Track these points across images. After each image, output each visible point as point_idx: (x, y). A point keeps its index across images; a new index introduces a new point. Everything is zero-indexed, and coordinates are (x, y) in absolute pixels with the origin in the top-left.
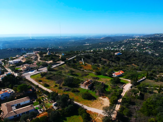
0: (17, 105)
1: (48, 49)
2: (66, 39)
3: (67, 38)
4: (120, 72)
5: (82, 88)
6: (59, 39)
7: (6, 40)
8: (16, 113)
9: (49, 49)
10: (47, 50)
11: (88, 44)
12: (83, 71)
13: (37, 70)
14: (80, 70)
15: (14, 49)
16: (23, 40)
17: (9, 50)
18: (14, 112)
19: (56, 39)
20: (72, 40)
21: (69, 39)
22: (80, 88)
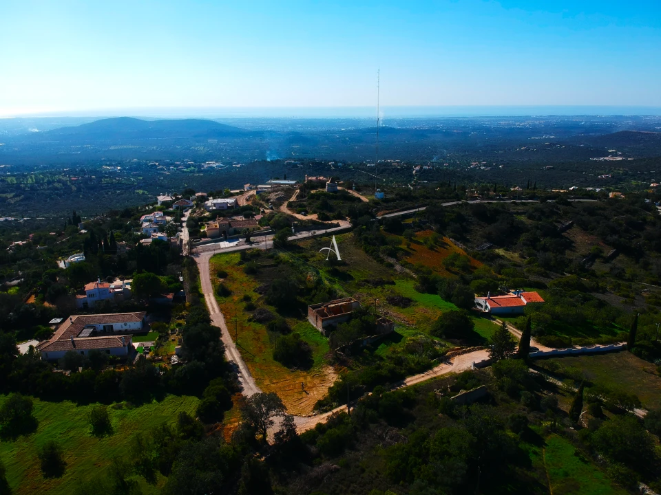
0: (104, 327)
1: (417, 168)
2: (521, 131)
3: (527, 124)
4: (522, 298)
5: (310, 324)
6: (488, 130)
7: (299, 129)
8: (75, 347)
9: (421, 168)
10: (414, 172)
11: (619, 159)
12: (391, 266)
13: (245, 239)
14: (382, 261)
15: (302, 164)
16: (350, 131)
17: (289, 164)
18: (73, 342)
19: (474, 129)
20: (547, 134)
21: (535, 130)
22: (304, 323)
